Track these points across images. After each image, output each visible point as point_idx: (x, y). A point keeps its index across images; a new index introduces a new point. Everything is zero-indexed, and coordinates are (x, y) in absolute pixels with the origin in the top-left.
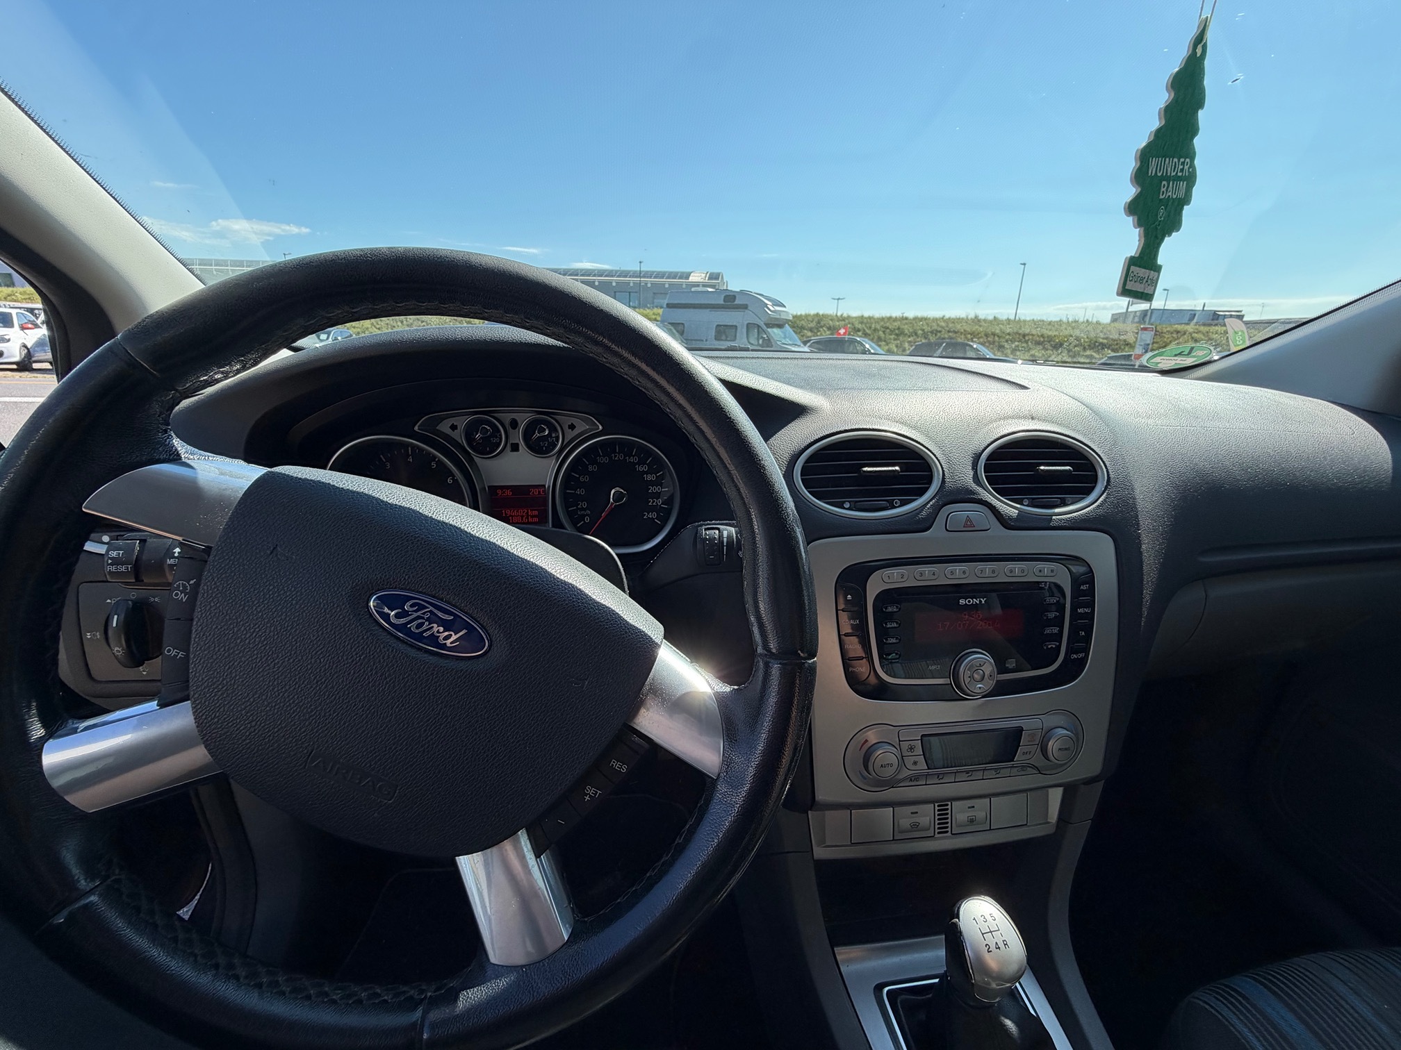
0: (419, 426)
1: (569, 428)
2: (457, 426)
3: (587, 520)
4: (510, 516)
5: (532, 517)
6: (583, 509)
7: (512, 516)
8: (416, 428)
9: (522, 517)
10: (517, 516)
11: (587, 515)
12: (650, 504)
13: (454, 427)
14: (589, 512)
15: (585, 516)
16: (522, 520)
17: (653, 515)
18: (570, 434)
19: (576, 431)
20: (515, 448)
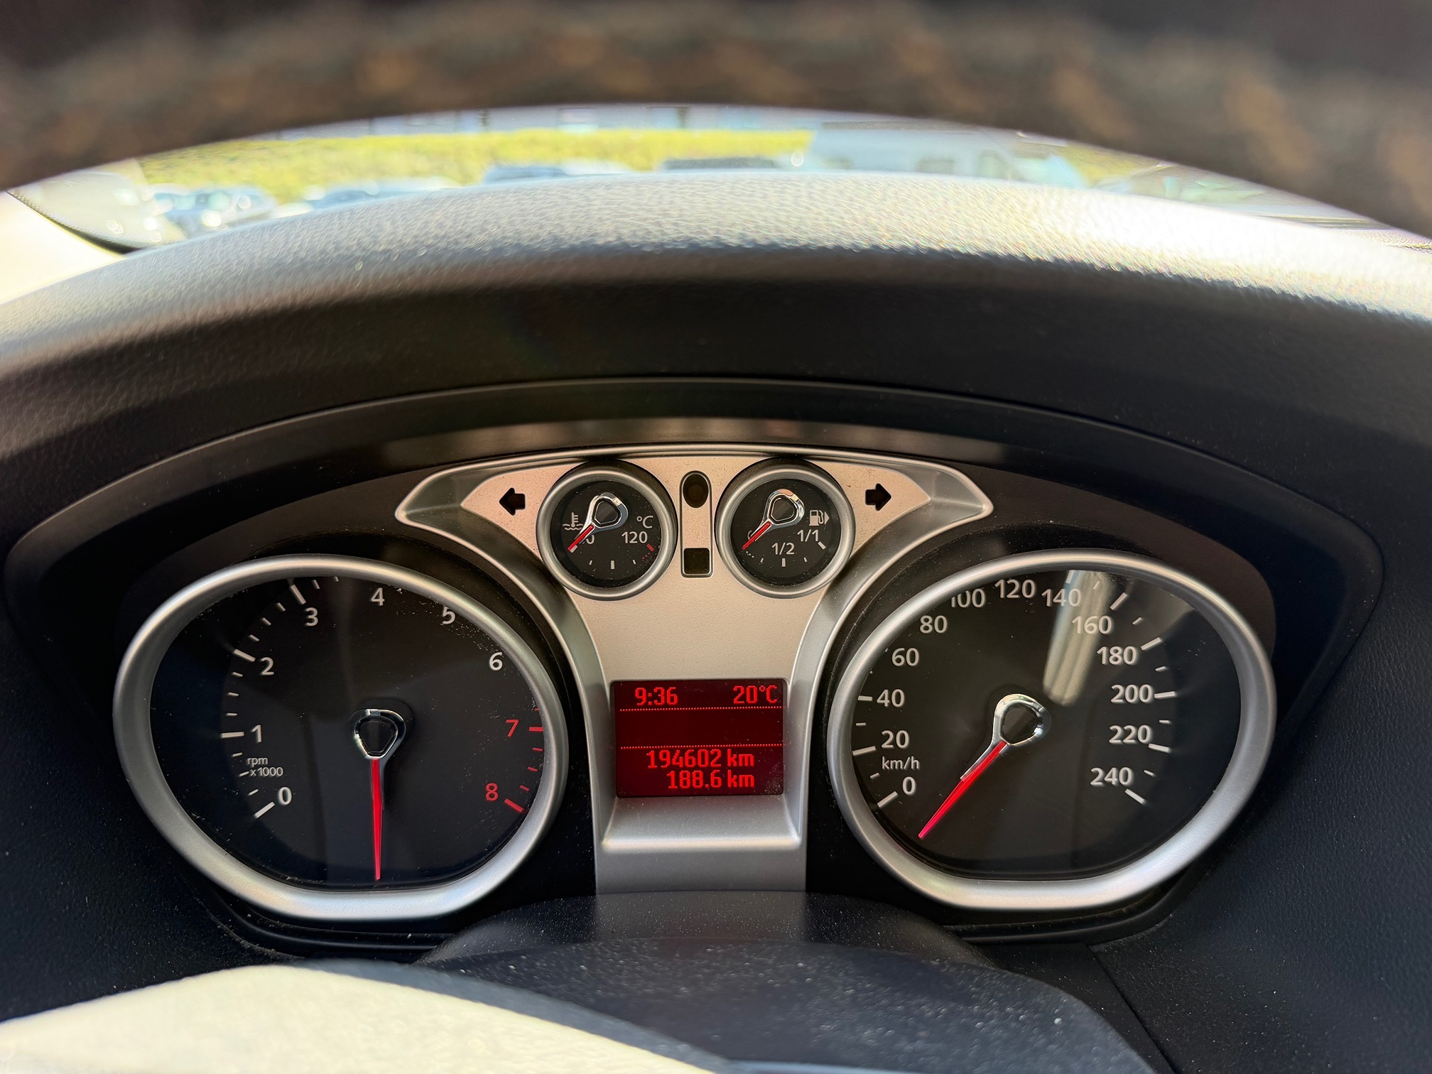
0: (409, 507)
1: (869, 502)
2: (522, 496)
3: (910, 786)
4: (671, 767)
5: (737, 771)
6: (895, 753)
7: (677, 769)
8: (401, 515)
9: (707, 772)
10: (691, 770)
11: (909, 772)
12: (1113, 741)
13: (513, 502)
14: (914, 762)
15: (901, 774)
16: (707, 780)
17: (1119, 776)
18: (872, 521)
19: (890, 513)
20: (696, 562)
